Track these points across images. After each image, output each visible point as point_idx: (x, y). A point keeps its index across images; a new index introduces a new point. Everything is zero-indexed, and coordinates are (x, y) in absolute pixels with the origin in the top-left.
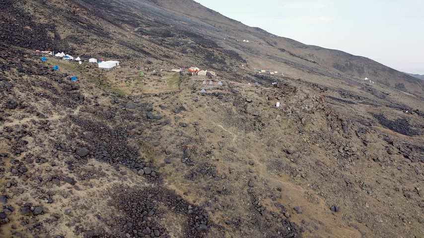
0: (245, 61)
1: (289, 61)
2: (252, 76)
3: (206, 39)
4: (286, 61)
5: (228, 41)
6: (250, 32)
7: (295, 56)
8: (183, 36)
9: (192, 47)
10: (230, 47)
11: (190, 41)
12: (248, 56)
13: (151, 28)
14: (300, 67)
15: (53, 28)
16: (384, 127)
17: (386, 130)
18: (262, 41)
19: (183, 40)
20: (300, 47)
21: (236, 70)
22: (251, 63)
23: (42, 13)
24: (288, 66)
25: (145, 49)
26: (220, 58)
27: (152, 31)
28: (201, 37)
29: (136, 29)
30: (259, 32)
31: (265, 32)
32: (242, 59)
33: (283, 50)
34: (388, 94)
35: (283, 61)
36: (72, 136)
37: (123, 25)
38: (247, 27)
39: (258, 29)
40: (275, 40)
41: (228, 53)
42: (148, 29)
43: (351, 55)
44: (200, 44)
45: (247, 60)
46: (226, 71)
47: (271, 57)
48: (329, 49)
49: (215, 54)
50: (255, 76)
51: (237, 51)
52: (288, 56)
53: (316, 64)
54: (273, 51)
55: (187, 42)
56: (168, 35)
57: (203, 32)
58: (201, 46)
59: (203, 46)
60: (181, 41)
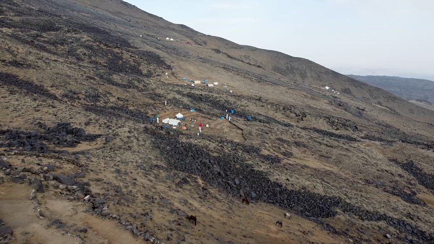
0: (169, 68)
1: (228, 66)
2: (184, 95)
3: (113, 36)
4: (225, 65)
5: (145, 39)
6: (174, 30)
7: (235, 59)
8: (75, 31)
9: (87, 47)
11: (85, 37)
12: (174, 59)
13: (24, 18)
18: (189, 40)
19: (74, 35)
20: (234, 48)
21: (154, 86)
22: (178, 69)
24: (229, 73)
26: (132, 63)
27: (23, 22)
28: (107, 33)
30: (184, 30)
31: (192, 30)
32: (165, 64)
33: (218, 51)
34: (363, 110)
35: (221, 66)
38: (171, 24)
39: (183, 26)
40: (204, 39)
41: (144, 55)
42: (17, 19)
43: (291, 57)
44: (100, 42)
45: (172, 65)
46: (137, 87)
47: (204, 61)
48: (265, 50)
49: (124, 57)
50: (189, 95)
51: (158, 52)
52: (225, 59)
53: (261, 69)
54: (206, 52)
55: (80, 39)
56: (49, 27)
57: (112, 26)
58: (102, 45)
59: (106, 45)
60: (70, 38)
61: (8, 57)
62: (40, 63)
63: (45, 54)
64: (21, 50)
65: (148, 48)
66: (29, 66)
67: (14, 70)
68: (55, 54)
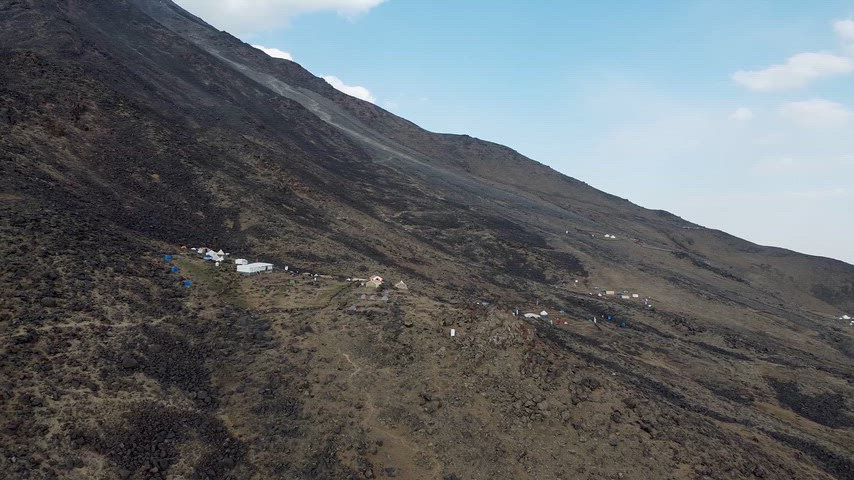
0: (585, 274)
1: (681, 277)
3: (529, 233)
4: (677, 275)
5: (572, 236)
6: (643, 220)
8: (478, 227)
9: (485, 247)
10: (568, 247)
11: (487, 235)
12: (598, 265)
13: (426, 213)
14: (695, 288)
15: (234, 214)
16: (783, 407)
17: (785, 411)
19: (476, 233)
20: (744, 251)
22: (596, 277)
23: (228, 193)
25: (380, 249)
26: (536, 267)
27: (424, 218)
28: (520, 228)
29: (397, 215)
30: (663, 219)
31: (677, 220)
32: (582, 269)
33: (681, 255)
36: (131, 347)
37: (377, 208)
39: (662, 213)
40: (690, 235)
41: (555, 257)
42: (419, 214)
44: (504, 241)
45: (591, 271)
47: (646, 268)
49: (529, 259)
51: (581, 255)
54: (659, 256)
55: (480, 238)
56: (451, 223)
57: (531, 219)
58: (504, 245)
59: (509, 244)
60: (470, 236)
61: (409, 255)
62: (433, 261)
63: (440, 253)
64: (420, 248)
65: (569, 249)
66: (423, 263)
67: (412, 266)
68: (450, 253)
